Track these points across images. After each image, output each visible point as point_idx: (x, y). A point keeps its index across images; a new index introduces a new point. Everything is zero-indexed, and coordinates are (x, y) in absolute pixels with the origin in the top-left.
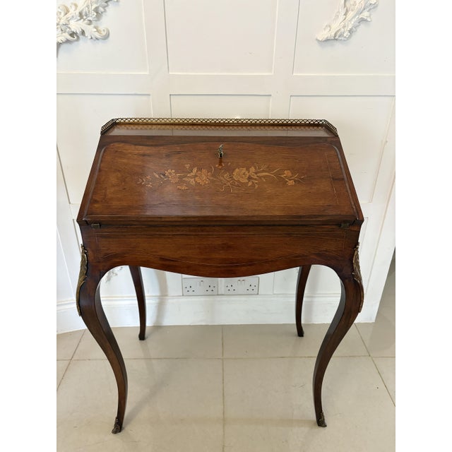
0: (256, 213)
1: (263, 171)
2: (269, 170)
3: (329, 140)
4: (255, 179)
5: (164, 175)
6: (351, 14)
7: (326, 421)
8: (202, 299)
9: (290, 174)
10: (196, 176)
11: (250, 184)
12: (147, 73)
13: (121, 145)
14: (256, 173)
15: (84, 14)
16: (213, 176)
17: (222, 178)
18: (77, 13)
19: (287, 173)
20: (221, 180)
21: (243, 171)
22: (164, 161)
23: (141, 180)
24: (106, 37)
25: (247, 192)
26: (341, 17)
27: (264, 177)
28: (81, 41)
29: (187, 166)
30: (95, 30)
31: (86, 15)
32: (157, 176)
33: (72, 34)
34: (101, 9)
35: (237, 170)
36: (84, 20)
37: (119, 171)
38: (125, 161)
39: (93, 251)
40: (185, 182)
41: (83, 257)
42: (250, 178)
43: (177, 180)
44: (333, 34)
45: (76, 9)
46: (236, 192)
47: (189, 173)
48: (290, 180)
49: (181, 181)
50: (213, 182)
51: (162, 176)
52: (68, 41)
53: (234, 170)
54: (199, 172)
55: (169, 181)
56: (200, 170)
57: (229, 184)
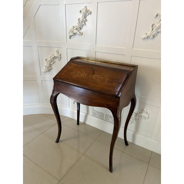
1: (101, 77)
2: (103, 76)
6: (154, 30)
8: (98, 119)
9: (108, 79)
12: (90, 45)
13: (72, 63)
15: (77, 28)
16: (87, 75)
17: (89, 76)
21: (96, 76)
22: (79, 69)
23: (71, 73)
24: (82, 34)
25: (93, 81)
26: (151, 30)
28: (76, 35)
29: (83, 71)
30: (79, 33)
32: (75, 72)
33: (74, 34)
34: (81, 27)
36: (77, 30)
38: (70, 67)
42: (96, 78)
44: (146, 36)
46: (90, 80)
47: (83, 73)
49: (79, 75)
52: (73, 35)
53: (94, 75)
55: (76, 74)
56: (85, 73)
57: (90, 78)
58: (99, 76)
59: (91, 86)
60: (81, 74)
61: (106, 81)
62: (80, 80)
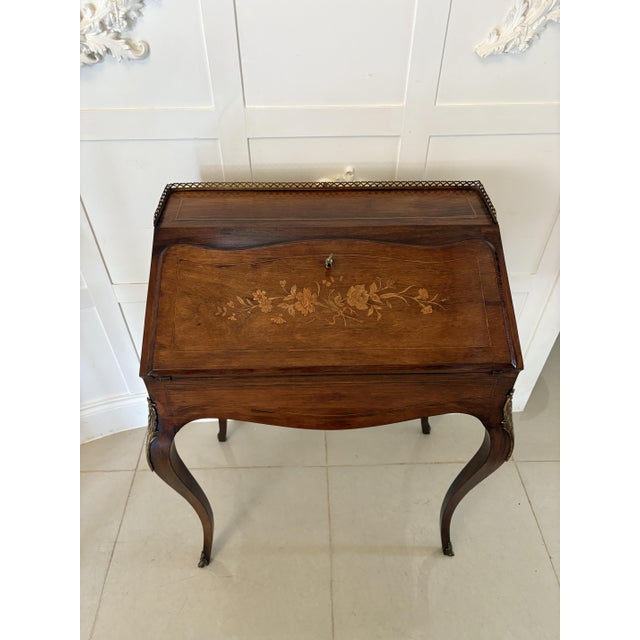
0: (380, 361)
1: (389, 291)
2: (398, 287)
3: (484, 230)
4: (378, 305)
5: (252, 300)
6: (533, 13)
7: (453, 550)
9: (426, 296)
10: (295, 300)
11: (371, 312)
12: (212, 107)
13: (187, 248)
14: (379, 294)
15: (107, 23)
16: (319, 299)
17: (331, 302)
18: (97, 24)
19: (423, 293)
20: (331, 307)
21: (361, 291)
22: (249, 275)
23: (220, 310)
25: (366, 326)
26: (518, 19)
27: (391, 300)
29: (283, 283)
30: (127, 47)
31: (111, 25)
32: (242, 302)
33: (92, 55)
35: (352, 289)
36: (109, 32)
37: (188, 294)
38: (194, 276)
39: (163, 404)
40: (281, 310)
41: (151, 411)
42: (370, 302)
43: (271, 307)
44: (502, 47)
45: (93, 14)
46: (351, 325)
47: (286, 295)
48: (426, 305)
49: (276, 310)
50: (319, 309)
51: (249, 301)
52: (86, 65)
53: (348, 288)
54: (300, 293)
55: (258, 310)
56: (300, 289)
57: (341, 313)
58: (374, 287)
59: (378, 356)
60: (281, 301)
61: (427, 310)
62: (298, 337)
